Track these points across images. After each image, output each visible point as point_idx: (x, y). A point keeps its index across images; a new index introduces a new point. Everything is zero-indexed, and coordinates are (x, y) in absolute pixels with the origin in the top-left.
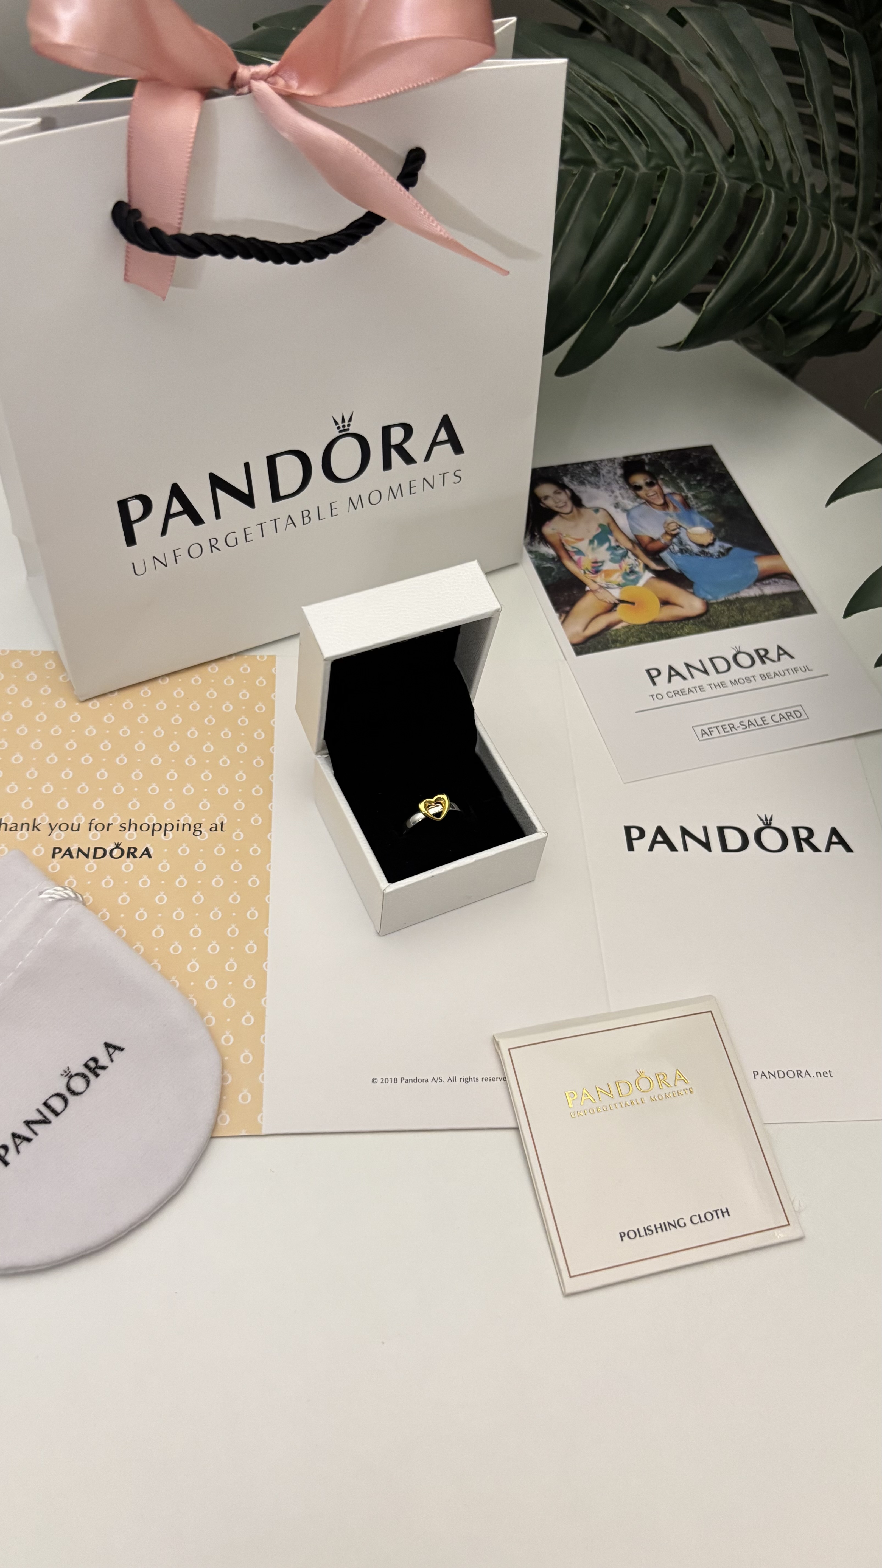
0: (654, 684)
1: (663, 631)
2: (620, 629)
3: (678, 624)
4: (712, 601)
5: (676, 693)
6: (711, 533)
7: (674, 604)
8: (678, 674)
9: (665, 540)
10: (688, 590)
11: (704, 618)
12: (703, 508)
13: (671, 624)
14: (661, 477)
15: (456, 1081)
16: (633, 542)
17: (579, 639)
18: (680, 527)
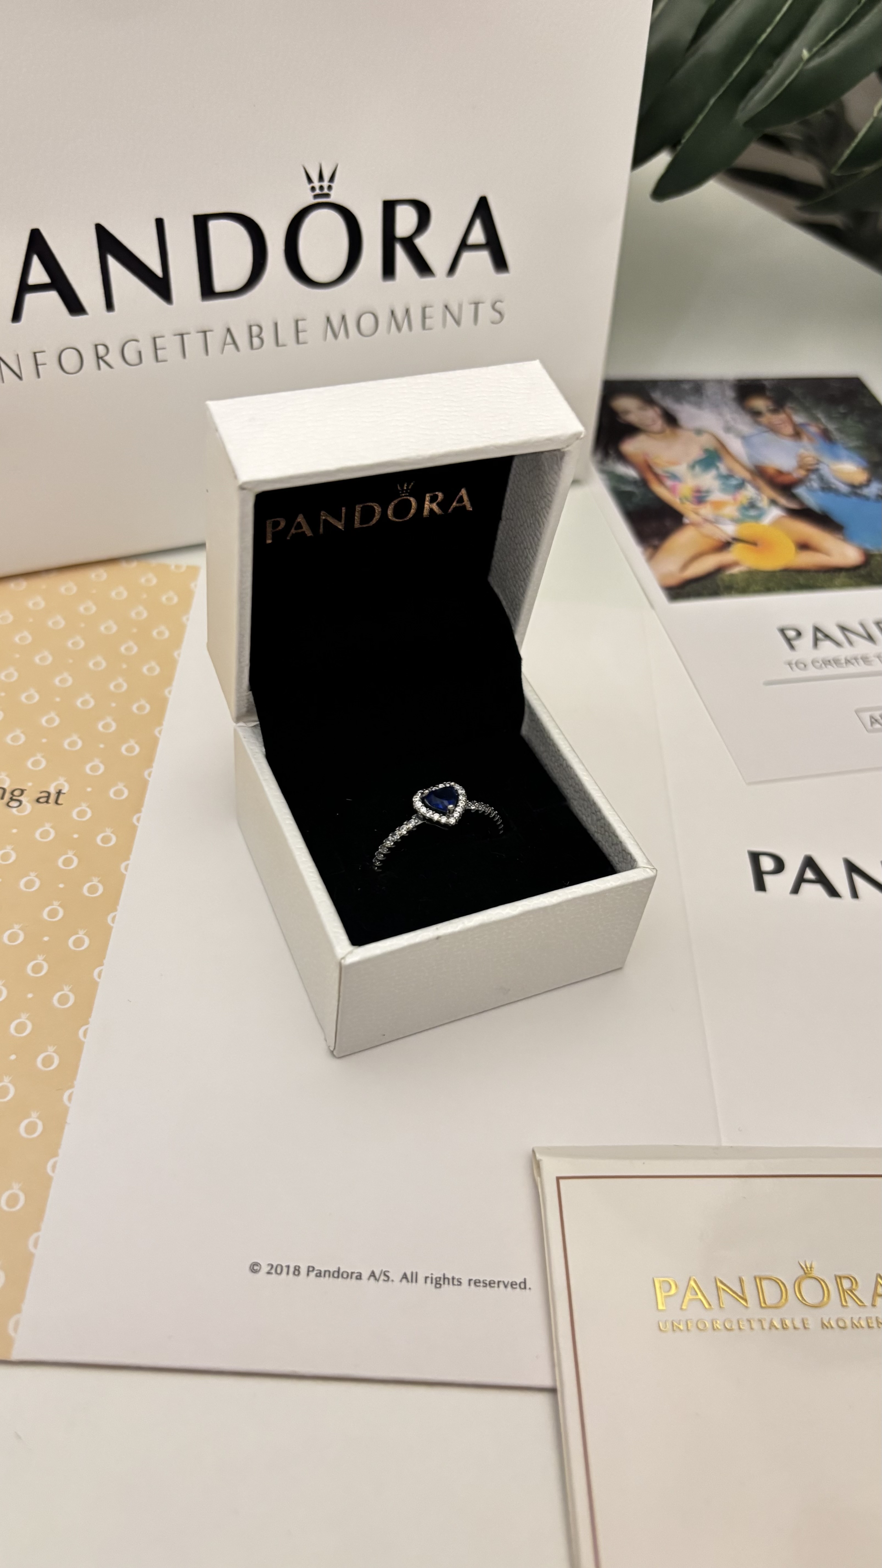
0: (792, 647)
1: (802, 581)
3: (823, 575)
4: (873, 552)
5: (827, 662)
6: (865, 472)
7: (817, 550)
8: (827, 636)
9: (800, 474)
10: (836, 534)
11: (863, 572)
12: (852, 443)
14: (789, 405)
15: (416, 1281)
16: (752, 472)
17: (673, 581)
18: (819, 462)
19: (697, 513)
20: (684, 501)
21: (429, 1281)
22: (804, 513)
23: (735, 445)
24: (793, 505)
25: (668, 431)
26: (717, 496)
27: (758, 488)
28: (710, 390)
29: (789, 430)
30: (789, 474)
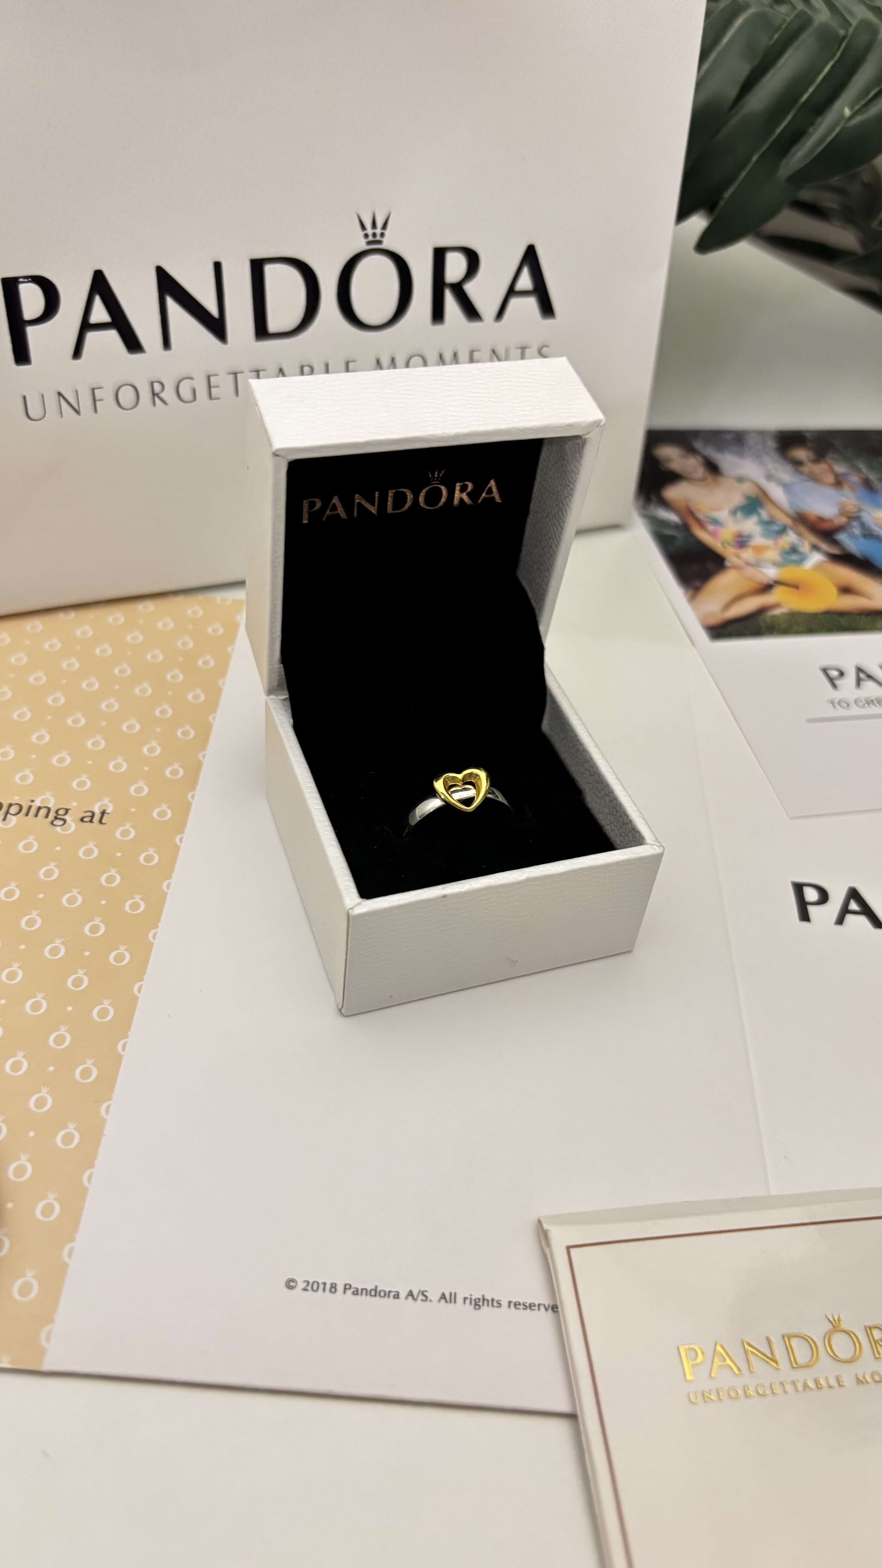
0: (835, 686)
1: (846, 623)
2: (779, 615)
5: (870, 702)
7: (859, 594)
8: (870, 677)
9: (842, 521)
13: (857, 617)
14: (830, 455)
15: (455, 1302)
16: (793, 519)
17: (715, 620)
18: (860, 510)
21: (468, 1302)
22: (846, 558)
25: (710, 479)
27: (799, 534)
28: (751, 441)
29: (830, 479)
30: (830, 521)
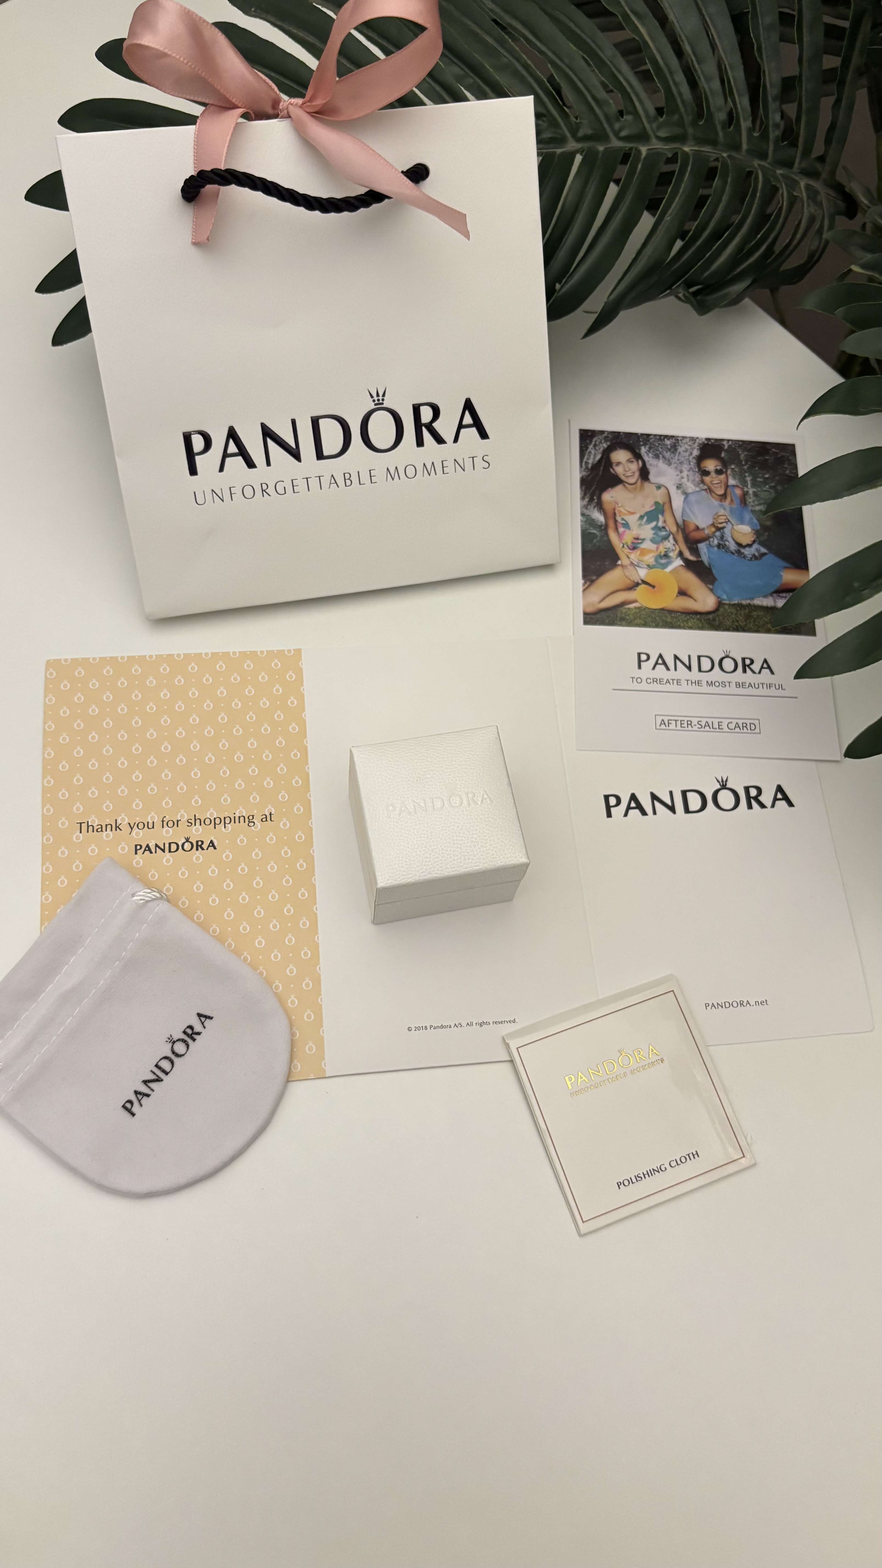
0: (640, 667)
1: (669, 620)
2: (632, 609)
3: (686, 617)
4: (725, 602)
5: (655, 680)
6: (754, 534)
7: (690, 597)
8: (664, 663)
9: (708, 532)
10: (709, 585)
11: (710, 616)
12: (758, 508)
13: (679, 615)
14: (732, 468)
16: (678, 527)
17: (592, 609)
18: (727, 522)
19: (629, 558)
20: (625, 546)
22: (697, 567)
23: (678, 501)
24: (692, 558)
25: (639, 484)
26: (647, 545)
27: (675, 541)
28: (682, 448)
29: (721, 491)
